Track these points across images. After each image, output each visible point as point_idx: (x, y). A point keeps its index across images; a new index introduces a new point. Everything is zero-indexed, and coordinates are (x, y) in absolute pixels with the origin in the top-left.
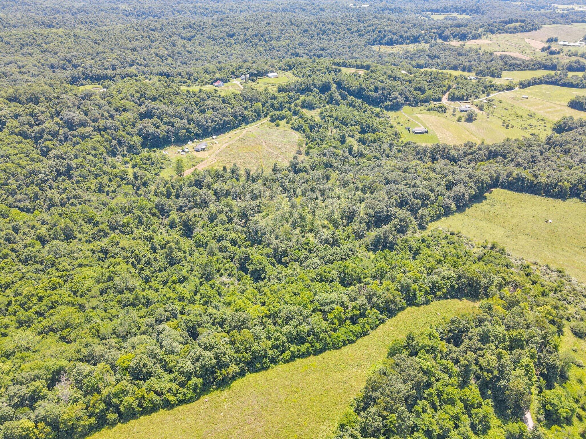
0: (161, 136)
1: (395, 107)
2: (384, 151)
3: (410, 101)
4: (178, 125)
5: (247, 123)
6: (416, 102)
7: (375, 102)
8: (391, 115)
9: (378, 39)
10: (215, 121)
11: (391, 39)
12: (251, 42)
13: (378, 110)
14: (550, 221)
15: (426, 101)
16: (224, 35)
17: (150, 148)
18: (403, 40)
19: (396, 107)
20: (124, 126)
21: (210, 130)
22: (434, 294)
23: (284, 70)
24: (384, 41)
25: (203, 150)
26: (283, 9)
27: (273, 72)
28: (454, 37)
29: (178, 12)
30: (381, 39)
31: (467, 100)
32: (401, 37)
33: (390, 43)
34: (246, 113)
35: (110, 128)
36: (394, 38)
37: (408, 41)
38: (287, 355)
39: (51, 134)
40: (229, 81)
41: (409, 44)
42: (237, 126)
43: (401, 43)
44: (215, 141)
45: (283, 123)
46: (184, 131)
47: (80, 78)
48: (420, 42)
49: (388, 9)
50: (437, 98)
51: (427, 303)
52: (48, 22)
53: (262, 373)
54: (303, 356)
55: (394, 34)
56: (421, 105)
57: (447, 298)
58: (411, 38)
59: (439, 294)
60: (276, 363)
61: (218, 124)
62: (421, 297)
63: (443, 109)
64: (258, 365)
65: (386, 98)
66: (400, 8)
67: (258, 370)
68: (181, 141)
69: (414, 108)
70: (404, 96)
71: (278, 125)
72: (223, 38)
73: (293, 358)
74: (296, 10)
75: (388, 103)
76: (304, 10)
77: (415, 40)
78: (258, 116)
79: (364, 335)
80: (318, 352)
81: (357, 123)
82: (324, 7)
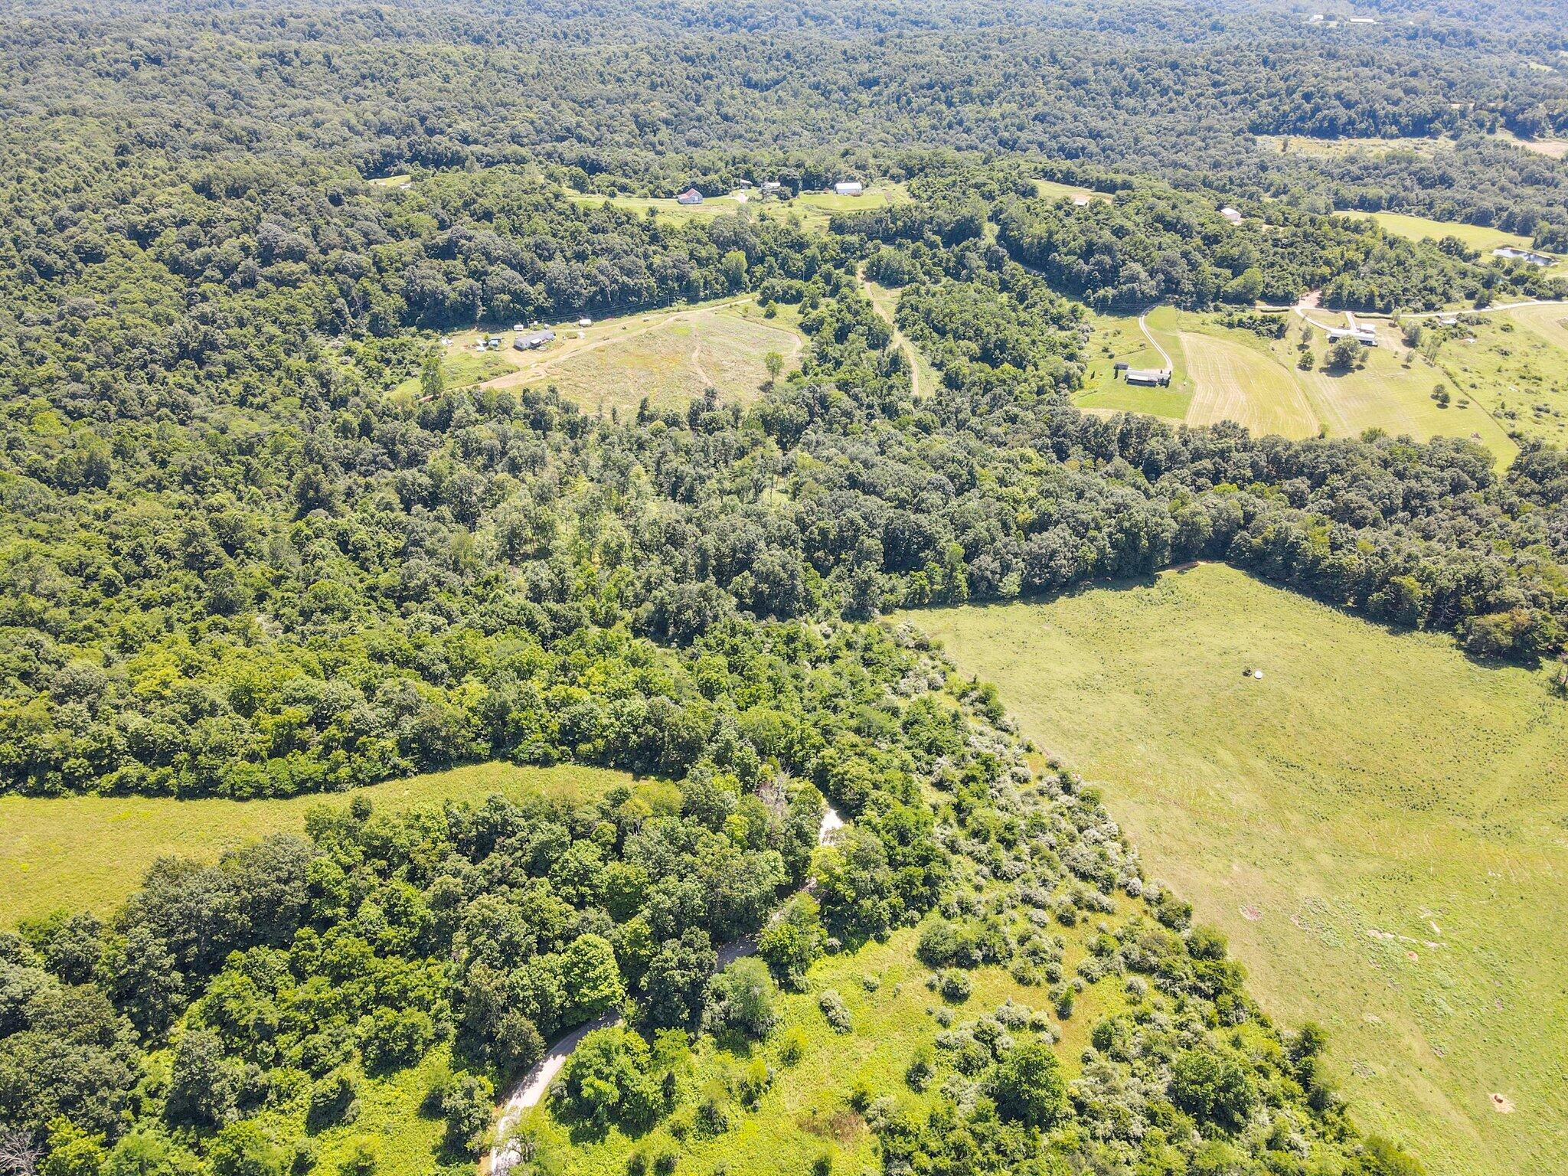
0: (447, 303)
1: (1124, 305)
2: (958, 411)
3: (1181, 293)
4: (494, 282)
5: (693, 300)
6: (1199, 301)
7: (1072, 285)
8: (1100, 326)
9: (1293, 117)
10: (596, 284)
11: (1332, 121)
12: (909, 102)
13: (1065, 305)
14: (1258, 674)
15: (1242, 299)
16: (851, 82)
17: (421, 327)
18: (1374, 125)
19: (1130, 305)
20: (381, 270)
21: (578, 303)
22: (573, 744)
23: (892, 177)
24: (1309, 125)
25: (534, 347)
26: (1100, 22)
27: (853, 179)
28: (1558, 130)
29: (814, 18)
30: (1302, 119)
31: (1387, 310)
32: (1372, 114)
33: (1329, 131)
34: (695, 274)
35: (344, 270)
36: (1343, 114)
37: (1394, 129)
38: (108, 780)
39: (221, 268)
40: (725, 192)
41: (1392, 137)
42: (661, 301)
43: (1365, 134)
44: (581, 332)
45: (789, 312)
46: (506, 297)
47: (400, 157)
48: (1434, 135)
49: (1427, 33)
50: (1280, 292)
51: (546, 761)
52: (477, 30)
53: (40, 803)
54: (148, 792)
55: (1348, 106)
56: (1217, 309)
57: (607, 767)
58: (1404, 120)
59: (583, 747)
60: (81, 791)
61: (602, 291)
62: (534, 743)
63: (1274, 327)
64: (31, 781)
65: (1110, 276)
66: (1468, 33)
67: (32, 793)
68: (498, 321)
69: (1189, 314)
70: (1161, 276)
71: (770, 315)
72: (844, 89)
73: (122, 789)
74: (1140, 27)
75: (1110, 292)
76: (1162, 27)
77: (1420, 127)
78: (734, 284)
79: (327, 790)
80: (186, 793)
81: (978, 332)
82: (1225, 20)
